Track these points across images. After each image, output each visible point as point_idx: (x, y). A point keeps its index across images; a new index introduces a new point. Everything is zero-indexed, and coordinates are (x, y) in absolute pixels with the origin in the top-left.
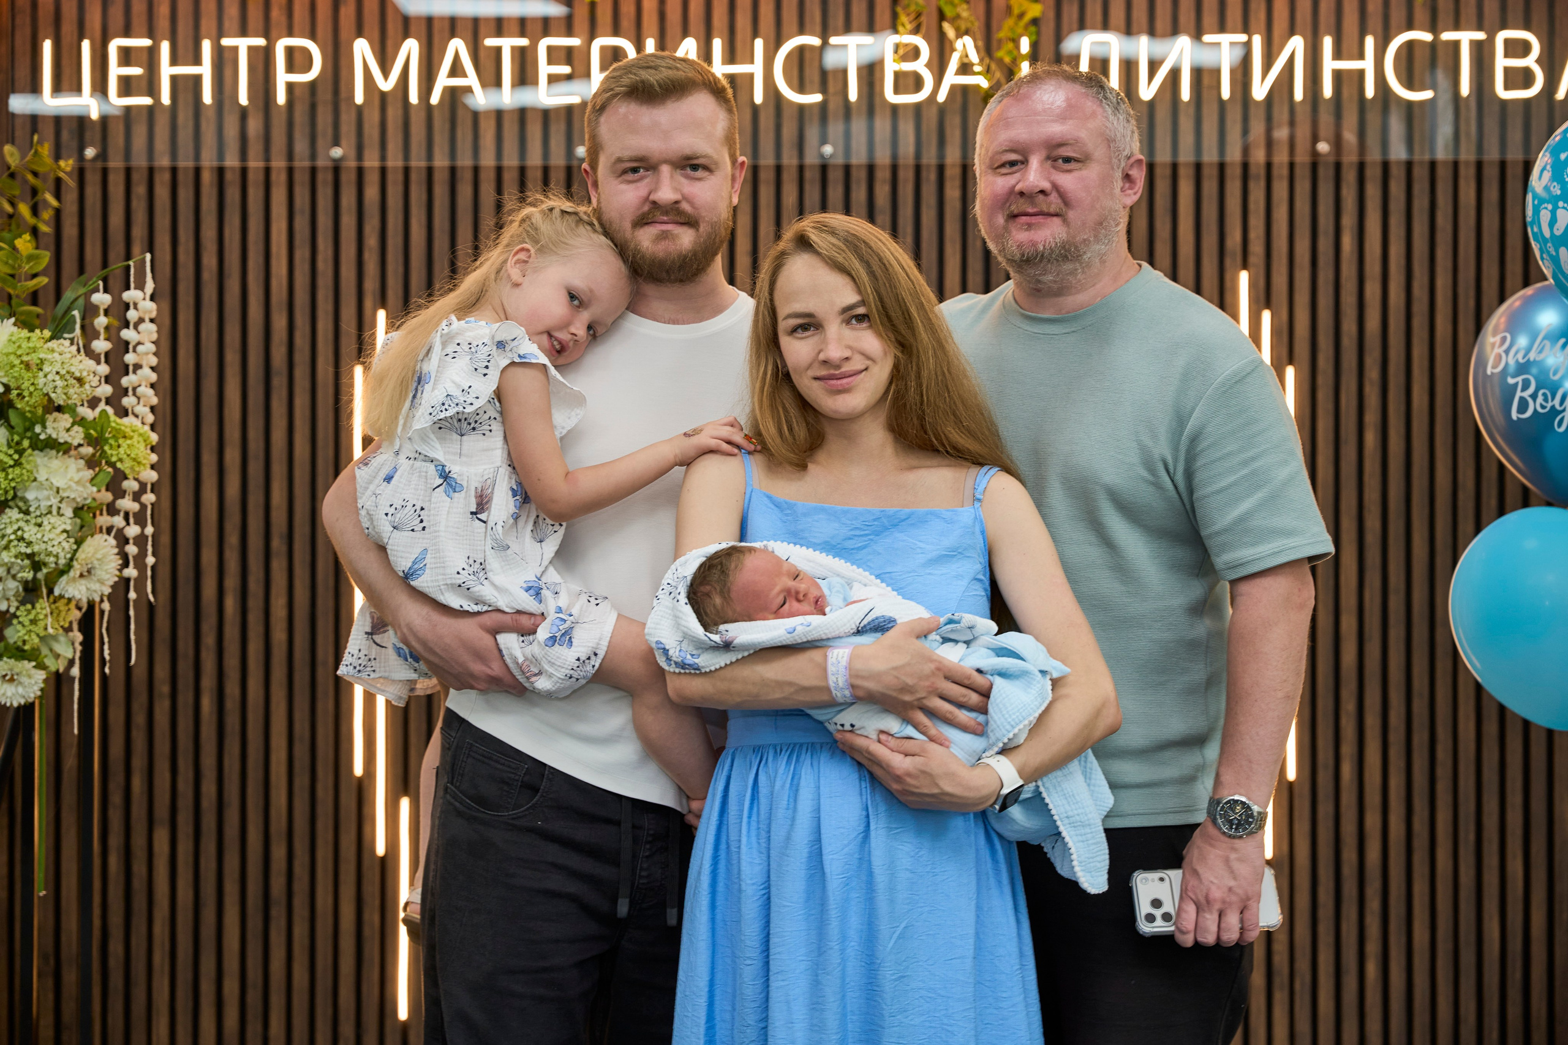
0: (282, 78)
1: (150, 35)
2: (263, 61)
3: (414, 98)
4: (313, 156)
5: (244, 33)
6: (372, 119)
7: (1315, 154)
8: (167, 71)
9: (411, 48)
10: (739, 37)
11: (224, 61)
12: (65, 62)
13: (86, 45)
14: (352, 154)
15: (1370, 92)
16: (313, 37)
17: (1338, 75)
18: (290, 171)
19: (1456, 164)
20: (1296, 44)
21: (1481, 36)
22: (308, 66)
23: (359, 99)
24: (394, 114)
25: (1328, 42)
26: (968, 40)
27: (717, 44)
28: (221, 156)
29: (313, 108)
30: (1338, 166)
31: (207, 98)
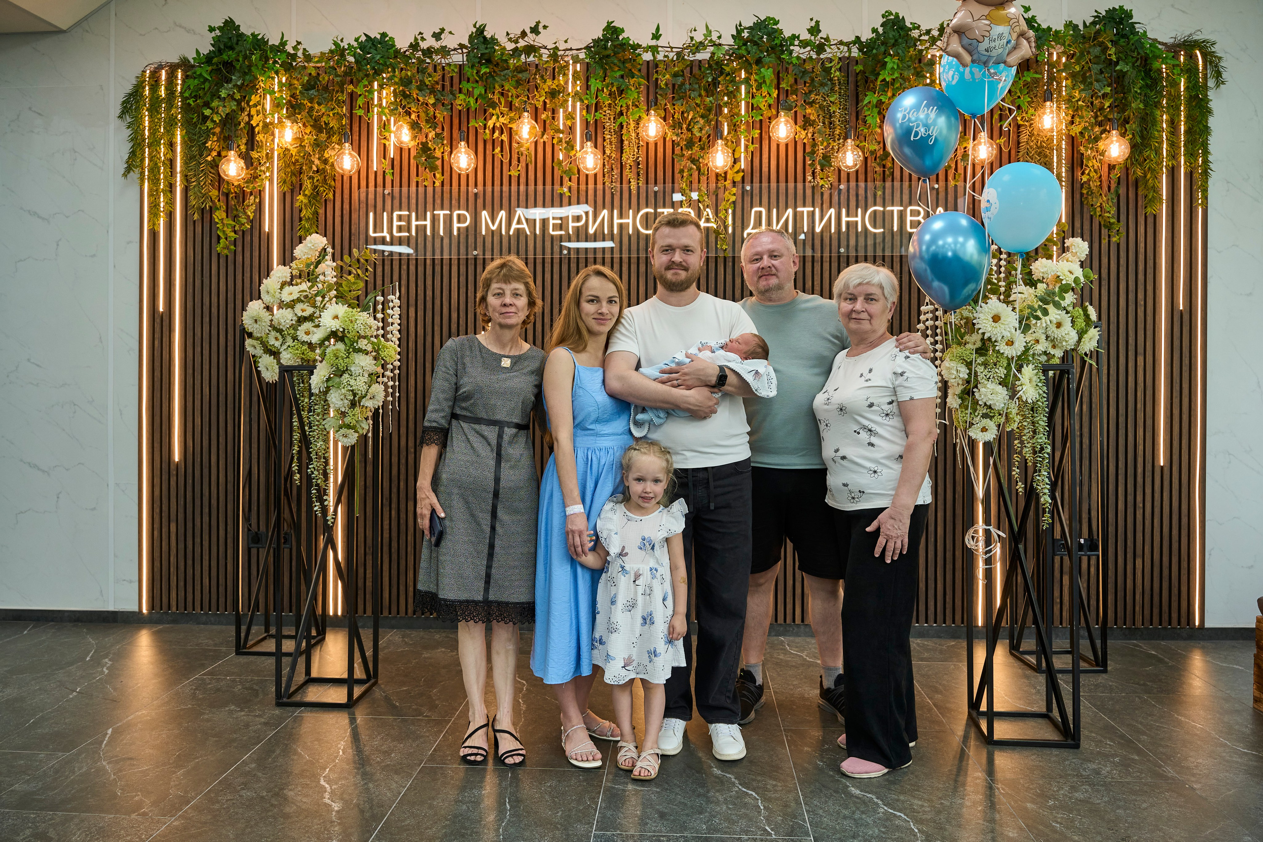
0: (456, 225)
1: (409, 210)
2: (449, 220)
3: (503, 232)
4: (467, 254)
5: (442, 209)
6: (489, 240)
7: (839, 252)
8: (414, 223)
9: (503, 214)
10: (624, 209)
11: (434, 219)
12: (378, 221)
13: (385, 214)
14: (481, 253)
15: (860, 230)
16: (467, 210)
17: (848, 223)
18: (459, 259)
19: (892, 256)
20: (832, 211)
21: (902, 208)
22: (465, 221)
23: (484, 233)
24: (496, 239)
25: (844, 211)
26: (708, 210)
27: (615, 212)
28: (434, 255)
29: (467, 236)
30: (848, 257)
31: (429, 233)
